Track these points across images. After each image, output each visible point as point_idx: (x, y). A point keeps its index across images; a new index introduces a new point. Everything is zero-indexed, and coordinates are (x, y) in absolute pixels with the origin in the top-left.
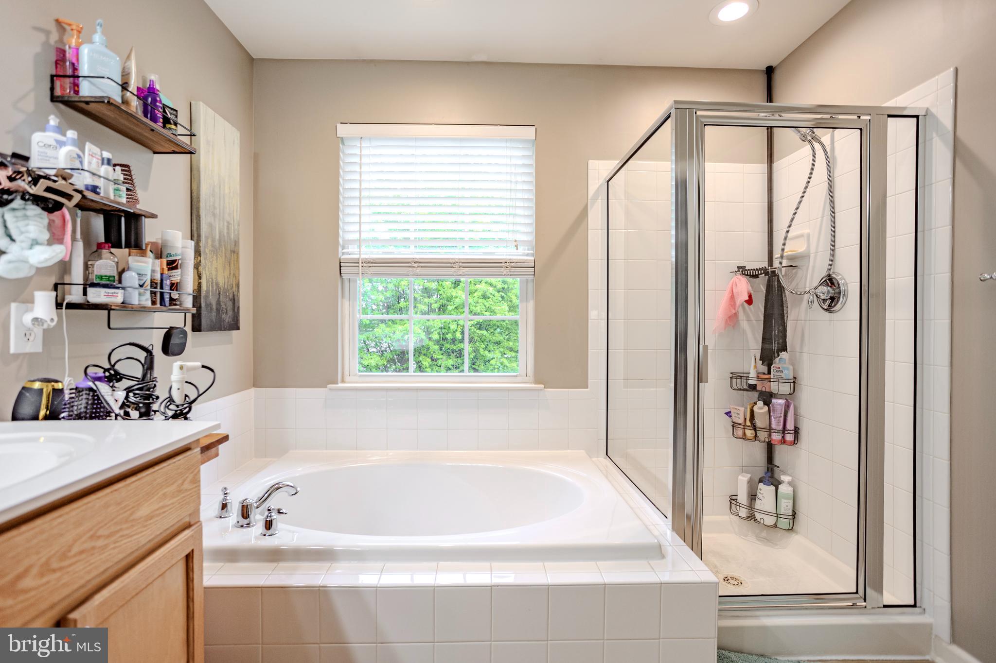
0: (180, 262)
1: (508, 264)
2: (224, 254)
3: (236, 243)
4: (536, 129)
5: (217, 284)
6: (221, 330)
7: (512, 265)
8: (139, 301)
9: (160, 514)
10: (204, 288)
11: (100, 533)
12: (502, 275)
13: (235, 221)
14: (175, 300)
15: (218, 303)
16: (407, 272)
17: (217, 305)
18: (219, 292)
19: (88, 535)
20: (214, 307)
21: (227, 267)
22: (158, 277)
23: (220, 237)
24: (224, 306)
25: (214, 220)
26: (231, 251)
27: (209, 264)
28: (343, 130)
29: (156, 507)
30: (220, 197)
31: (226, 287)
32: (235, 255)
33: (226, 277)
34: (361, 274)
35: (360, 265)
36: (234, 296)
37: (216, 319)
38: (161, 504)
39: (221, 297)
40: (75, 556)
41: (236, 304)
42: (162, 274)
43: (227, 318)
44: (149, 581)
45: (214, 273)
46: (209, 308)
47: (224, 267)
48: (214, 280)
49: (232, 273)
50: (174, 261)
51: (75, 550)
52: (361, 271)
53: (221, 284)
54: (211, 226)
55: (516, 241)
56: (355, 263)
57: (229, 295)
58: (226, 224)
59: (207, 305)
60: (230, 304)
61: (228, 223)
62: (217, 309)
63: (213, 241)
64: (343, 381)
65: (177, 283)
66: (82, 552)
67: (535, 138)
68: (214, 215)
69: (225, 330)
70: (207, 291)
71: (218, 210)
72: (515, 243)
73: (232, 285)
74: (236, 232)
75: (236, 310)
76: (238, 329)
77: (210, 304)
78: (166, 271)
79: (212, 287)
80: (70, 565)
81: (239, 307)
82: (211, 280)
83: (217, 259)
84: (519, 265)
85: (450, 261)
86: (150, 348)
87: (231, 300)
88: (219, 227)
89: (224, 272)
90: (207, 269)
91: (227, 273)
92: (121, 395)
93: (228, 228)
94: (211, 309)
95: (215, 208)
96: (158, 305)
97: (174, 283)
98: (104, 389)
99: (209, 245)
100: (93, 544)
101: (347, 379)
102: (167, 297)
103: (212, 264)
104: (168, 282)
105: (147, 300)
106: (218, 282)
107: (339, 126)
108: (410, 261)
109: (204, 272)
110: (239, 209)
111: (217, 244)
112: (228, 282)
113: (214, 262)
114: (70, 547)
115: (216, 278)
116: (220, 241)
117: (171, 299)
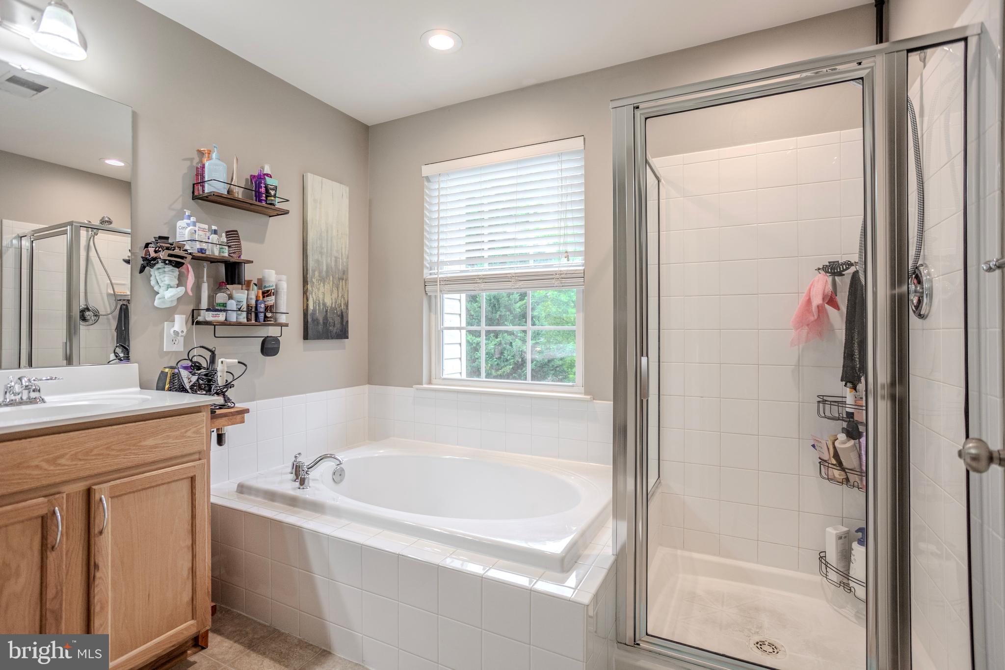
0: (273, 291)
1: (558, 275)
2: (331, 282)
3: (345, 272)
4: (584, 138)
5: (324, 304)
6: (328, 339)
7: (562, 276)
8: (237, 318)
9: (164, 447)
10: (311, 307)
11: (113, 447)
12: (554, 287)
13: (344, 255)
14: (268, 317)
15: (326, 318)
16: (474, 287)
17: (323, 320)
18: (327, 311)
19: (106, 446)
20: (321, 321)
21: (335, 291)
22: (253, 302)
23: (327, 269)
24: (331, 321)
25: (322, 257)
26: (338, 278)
27: (315, 290)
28: (426, 170)
29: (160, 442)
30: (327, 240)
31: (333, 306)
32: (344, 281)
33: (333, 299)
34: (438, 291)
35: (438, 283)
36: (342, 313)
37: (323, 331)
38: (165, 441)
39: (328, 314)
40: (96, 455)
41: (344, 318)
42: (257, 301)
43: (335, 330)
44: (153, 484)
45: (321, 296)
46: (316, 323)
47: (332, 292)
48: (321, 302)
49: (340, 295)
50: (268, 291)
51: (95, 452)
52: (438, 288)
53: (328, 302)
54: (318, 262)
55: (566, 252)
56: (434, 282)
57: (337, 313)
58: (333, 259)
59: (313, 320)
60: (337, 320)
61: (336, 258)
62: (324, 323)
63: (320, 273)
64: (430, 383)
65: (271, 306)
66: (99, 455)
67: (583, 148)
68: (321, 253)
69: (332, 339)
70: (314, 310)
71: (325, 251)
72: (566, 254)
73: (341, 304)
74: (345, 264)
75: (344, 324)
76: (348, 338)
77: (317, 319)
78: (261, 298)
79: (319, 306)
80: (92, 460)
81: (347, 321)
82: (317, 301)
83: (324, 286)
84: (568, 276)
85: (508, 275)
86: (214, 349)
87: (339, 316)
88: (327, 262)
89: (331, 295)
90: (313, 294)
91: (335, 295)
92: (194, 379)
93: (336, 261)
94: (318, 323)
95: (322, 248)
96: (253, 321)
97: (268, 306)
98: (184, 374)
99: (316, 276)
100: (108, 452)
101: (434, 381)
102: (261, 316)
103: (319, 289)
104: (263, 306)
105: (244, 318)
106: (325, 303)
107: (424, 168)
108: (476, 277)
109: (311, 296)
110: (347, 246)
111: (324, 273)
112: (336, 302)
113: (322, 289)
114: (92, 451)
115: (323, 300)
116: (327, 272)
117: (265, 317)
